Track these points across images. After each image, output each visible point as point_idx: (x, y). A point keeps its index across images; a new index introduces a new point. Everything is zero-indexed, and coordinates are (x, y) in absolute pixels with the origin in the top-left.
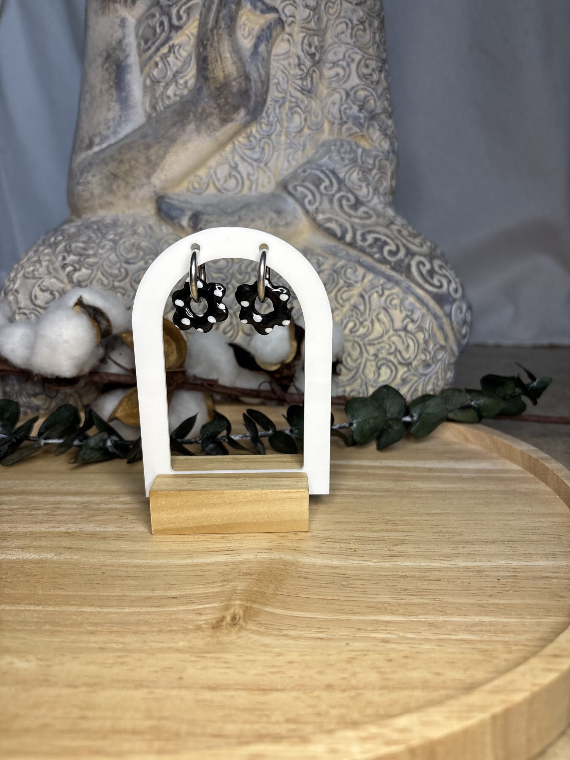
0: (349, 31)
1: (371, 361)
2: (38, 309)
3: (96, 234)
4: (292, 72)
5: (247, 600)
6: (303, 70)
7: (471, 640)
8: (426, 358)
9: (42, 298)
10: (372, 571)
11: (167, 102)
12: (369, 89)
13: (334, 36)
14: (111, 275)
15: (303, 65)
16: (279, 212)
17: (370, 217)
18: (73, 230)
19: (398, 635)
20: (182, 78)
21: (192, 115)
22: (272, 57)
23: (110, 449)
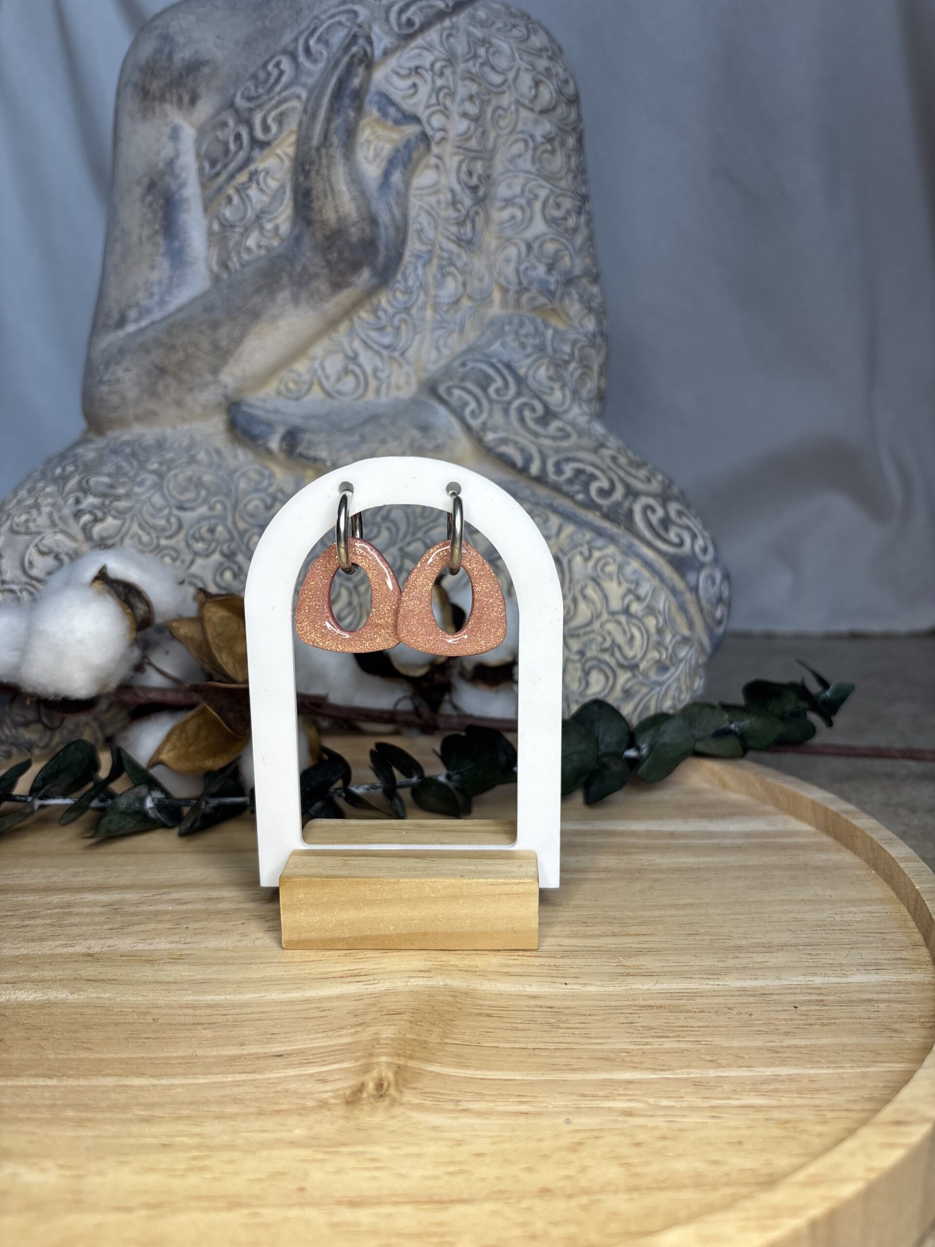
0: (530, 152)
1: (573, 662)
2: (34, 582)
3: (130, 463)
4: (443, 213)
5: (398, 1055)
6: (459, 211)
7: (762, 1107)
8: (660, 657)
9: (41, 565)
10: (594, 1000)
11: (246, 257)
12: (564, 241)
13: (507, 160)
14: (154, 528)
15: (460, 202)
16: (425, 429)
17: (567, 436)
18: (91, 456)
19: (647, 1103)
20: (270, 221)
21: (285, 279)
22: (413, 192)
23: (150, 812)
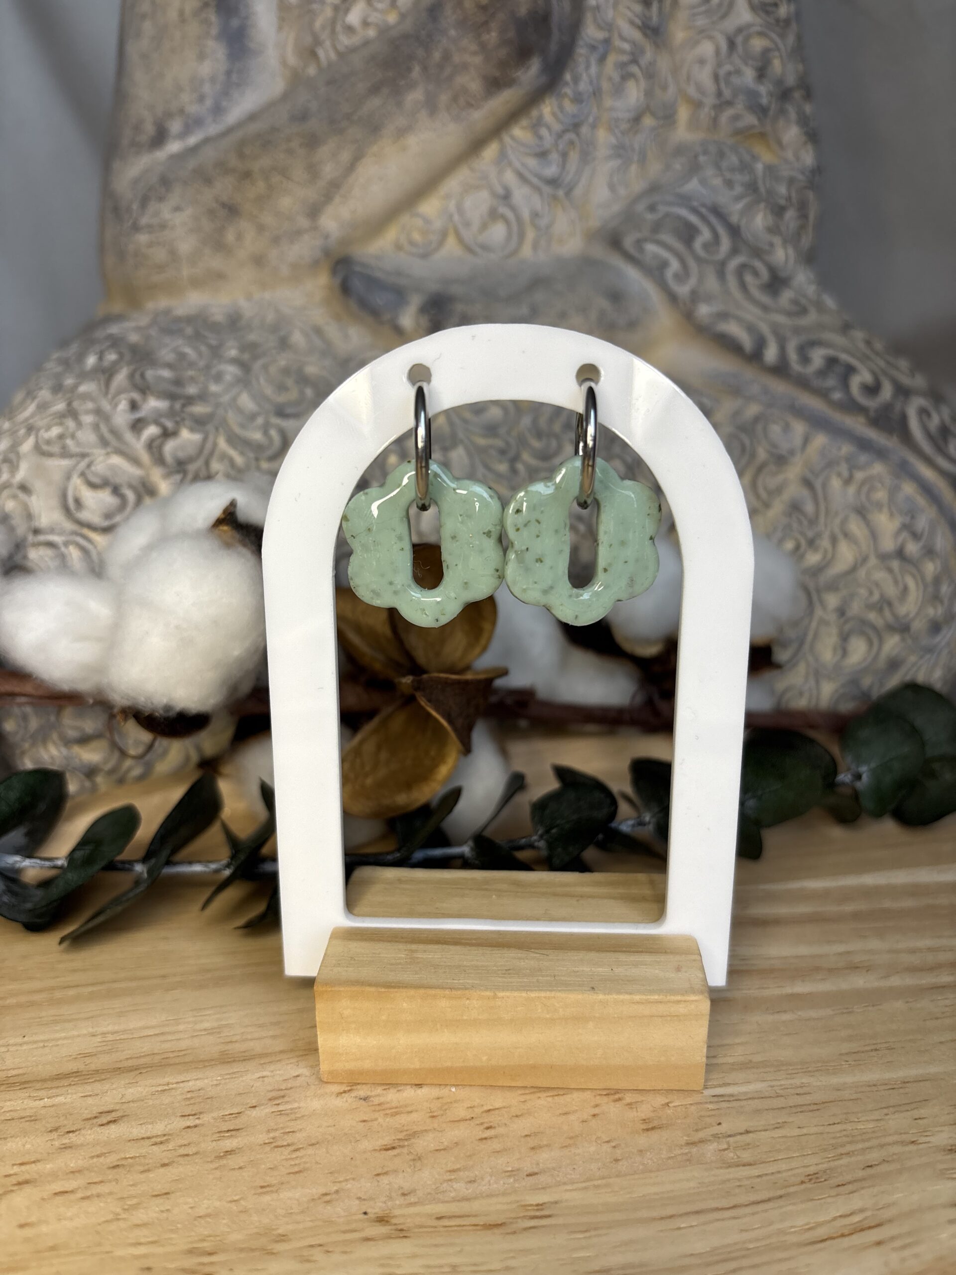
1: (829, 623)
2: (86, 531)
8: (936, 614)
9: (94, 503)
11: (345, 41)
12: (774, 36)
14: (248, 444)
16: (616, 297)
17: (803, 311)
18: (134, 338)
21: (417, 70)
